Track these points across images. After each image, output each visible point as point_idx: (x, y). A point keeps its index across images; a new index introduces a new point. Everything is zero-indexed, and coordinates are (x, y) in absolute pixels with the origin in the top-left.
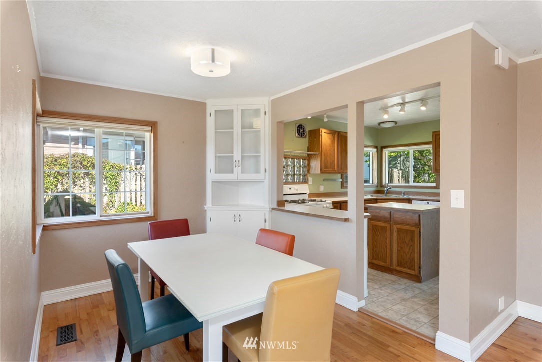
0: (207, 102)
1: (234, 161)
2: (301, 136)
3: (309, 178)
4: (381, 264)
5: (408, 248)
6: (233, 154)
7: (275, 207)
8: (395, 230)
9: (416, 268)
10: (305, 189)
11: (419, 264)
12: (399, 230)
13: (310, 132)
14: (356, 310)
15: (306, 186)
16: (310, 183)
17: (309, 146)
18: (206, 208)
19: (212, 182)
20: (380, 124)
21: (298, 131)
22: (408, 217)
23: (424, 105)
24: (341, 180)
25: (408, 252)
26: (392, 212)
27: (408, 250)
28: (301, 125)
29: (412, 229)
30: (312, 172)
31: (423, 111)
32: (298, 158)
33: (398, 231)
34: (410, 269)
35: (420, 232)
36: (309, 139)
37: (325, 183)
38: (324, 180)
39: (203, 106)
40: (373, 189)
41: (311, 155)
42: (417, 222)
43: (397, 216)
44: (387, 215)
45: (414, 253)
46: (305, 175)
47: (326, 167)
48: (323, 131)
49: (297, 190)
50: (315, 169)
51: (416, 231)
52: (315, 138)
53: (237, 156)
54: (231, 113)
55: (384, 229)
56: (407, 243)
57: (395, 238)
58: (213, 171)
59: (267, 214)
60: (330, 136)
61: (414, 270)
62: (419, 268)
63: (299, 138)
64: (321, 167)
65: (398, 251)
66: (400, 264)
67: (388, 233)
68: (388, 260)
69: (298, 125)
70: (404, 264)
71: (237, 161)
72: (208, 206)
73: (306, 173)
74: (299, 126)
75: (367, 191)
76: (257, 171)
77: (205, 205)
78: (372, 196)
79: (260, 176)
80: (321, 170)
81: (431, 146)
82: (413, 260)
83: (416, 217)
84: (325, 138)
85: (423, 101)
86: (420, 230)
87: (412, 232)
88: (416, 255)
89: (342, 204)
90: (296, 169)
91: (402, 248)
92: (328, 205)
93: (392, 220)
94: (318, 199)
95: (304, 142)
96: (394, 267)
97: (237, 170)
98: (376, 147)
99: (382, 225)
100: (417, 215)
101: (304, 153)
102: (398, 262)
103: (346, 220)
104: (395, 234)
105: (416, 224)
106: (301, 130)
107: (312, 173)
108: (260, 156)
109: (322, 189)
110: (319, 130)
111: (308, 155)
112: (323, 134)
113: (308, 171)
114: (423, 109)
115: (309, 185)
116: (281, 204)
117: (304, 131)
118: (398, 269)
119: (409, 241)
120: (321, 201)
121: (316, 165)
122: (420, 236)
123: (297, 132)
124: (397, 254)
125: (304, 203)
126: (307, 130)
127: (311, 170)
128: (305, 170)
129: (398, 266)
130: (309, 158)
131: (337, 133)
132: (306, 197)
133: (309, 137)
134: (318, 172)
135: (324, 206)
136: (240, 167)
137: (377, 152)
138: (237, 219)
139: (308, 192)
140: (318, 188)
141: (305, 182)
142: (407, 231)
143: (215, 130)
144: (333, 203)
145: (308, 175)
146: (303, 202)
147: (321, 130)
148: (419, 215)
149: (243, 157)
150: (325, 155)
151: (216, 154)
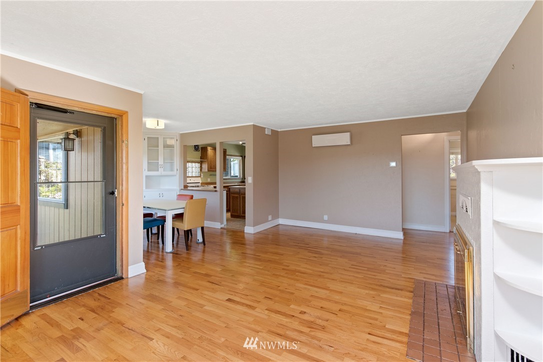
1: (159, 165)
3: (201, 174)
4: (236, 214)
6: (158, 161)
7: (183, 188)
8: (241, 197)
10: (199, 180)
12: (243, 197)
13: (202, 148)
14: (220, 228)
15: (199, 178)
16: (202, 177)
17: (201, 156)
19: (146, 176)
20: (242, 144)
26: (240, 189)
30: (203, 170)
32: (195, 162)
36: (202, 152)
37: (211, 177)
38: (210, 175)
40: (240, 180)
41: (203, 161)
43: (242, 191)
44: (238, 191)
47: (211, 168)
48: (209, 148)
49: (194, 181)
50: (205, 169)
52: (205, 151)
53: (161, 161)
55: (237, 197)
57: (241, 201)
58: (147, 170)
59: (178, 191)
60: (213, 151)
63: (196, 151)
64: (207, 168)
65: (242, 207)
67: (239, 199)
68: (239, 212)
69: (195, 146)
71: (161, 165)
73: (200, 171)
76: (172, 170)
79: (175, 172)
90: (194, 169)
93: (240, 193)
94: (206, 186)
95: (199, 154)
96: (241, 215)
97: (161, 170)
98: (242, 156)
99: (236, 195)
101: (199, 159)
102: (242, 212)
103: (216, 191)
104: (241, 199)
108: (174, 162)
109: (209, 180)
110: (207, 147)
111: (201, 161)
112: (209, 150)
116: (186, 187)
117: (198, 148)
118: (243, 215)
121: (205, 167)
123: (194, 149)
126: (200, 148)
128: (199, 169)
130: (201, 163)
132: (200, 184)
136: (163, 168)
137: (242, 159)
138: (161, 195)
139: (201, 182)
140: (207, 180)
141: (199, 176)
143: (148, 147)
149: (164, 162)
151: (148, 160)
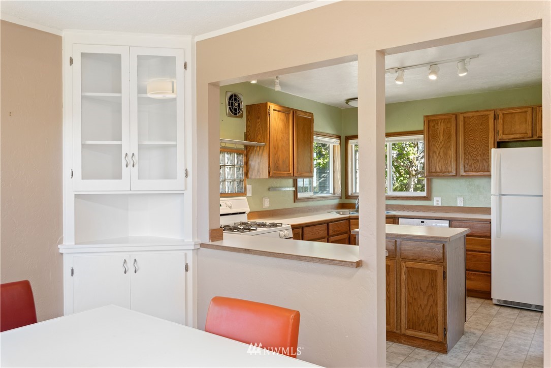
0: (63, 34)
1: (123, 155)
2: (236, 114)
3: (247, 186)
5: (426, 298)
6: (121, 140)
7: (206, 240)
8: (404, 269)
9: (439, 330)
10: (242, 204)
11: (445, 323)
12: (410, 271)
13: (249, 107)
15: (243, 200)
16: (249, 194)
17: (248, 131)
18: (62, 249)
19: (77, 196)
20: (348, 101)
21: (231, 104)
22: (425, 249)
23: (433, 72)
24: (294, 189)
25: (426, 305)
26: (398, 240)
27: (426, 303)
28: (235, 95)
29: (433, 267)
30: (253, 174)
31: (432, 81)
32: (230, 151)
33: (408, 271)
34: (429, 332)
35: (445, 273)
36: (248, 120)
37: (271, 193)
38: (269, 189)
39: (54, 42)
40: (336, 202)
41: (251, 146)
42: (441, 255)
43: (407, 248)
44: (390, 246)
45: (436, 305)
46: (240, 182)
47: (278, 168)
48: (272, 107)
49: (230, 207)
50: (258, 171)
51: (440, 270)
52: (258, 118)
53: (129, 144)
54: (115, 60)
56: (424, 290)
57: (403, 283)
58: (78, 173)
59: (190, 254)
60: (282, 116)
61: (437, 334)
62: (445, 329)
63: (232, 116)
64: (269, 167)
65: (409, 303)
66: (412, 325)
69: (229, 95)
70: (419, 325)
71: (130, 155)
72: (67, 244)
73: (242, 177)
74: (231, 97)
75: (328, 206)
76: (170, 175)
77: (61, 242)
78: (338, 213)
79: (176, 184)
80: (269, 172)
81: (421, 137)
82: (435, 317)
83: (438, 248)
84: (275, 119)
85: (433, 65)
86: (445, 268)
87: (433, 273)
88: (440, 309)
89: (305, 229)
90: (227, 170)
91: (415, 299)
92: (286, 232)
93: (398, 254)
94: (268, 221)
95: (239, 125)
96: (403, 331)
97: (130, 173)
98: (339, 137)
100: (440, 245)
101: (241, 142)
102: (409, 321)
103: (359, 264)
104: (404, 277)
105: (438, 259)
106: (234, 104)
107: (253, 177)
108: (175, 146)
109: (267, 205)
110: (266, 104)
111: (246, 147)
112: (272, 112)
113: (246, 174)
114: (433, 77)
115: (247, 197)
116: (216, 234)
117: (239, 105)
118: (410, 332)
119: (428, 287)
120: (274, 225)
121: (260, 164)
122: (445, 278)
123: (228, 107)
124: (408, 308)
125: (249, 230)
126: (244, 103)
127: (250, 173)
128: (241, 172)
129: (409, 328)
130: (247, 152)
131: (292, 112)
132: (246, 219)
133: (247, 116)
134: (265, 175)
135: (281, 233)
136: (136, 166)
137: (340, 144)
138: (129, 267)
139: (247, 210)
140: (262, 202)
141: (242, 193)
142: (423, 271)
143: (82, 91)
144: (294, 227)
145: (247, 181)
146: (247, 228)
147: (269, 104)
148: (444, 245)
149: (140, 147)
150: (275, 148)
151: (83, 138)
